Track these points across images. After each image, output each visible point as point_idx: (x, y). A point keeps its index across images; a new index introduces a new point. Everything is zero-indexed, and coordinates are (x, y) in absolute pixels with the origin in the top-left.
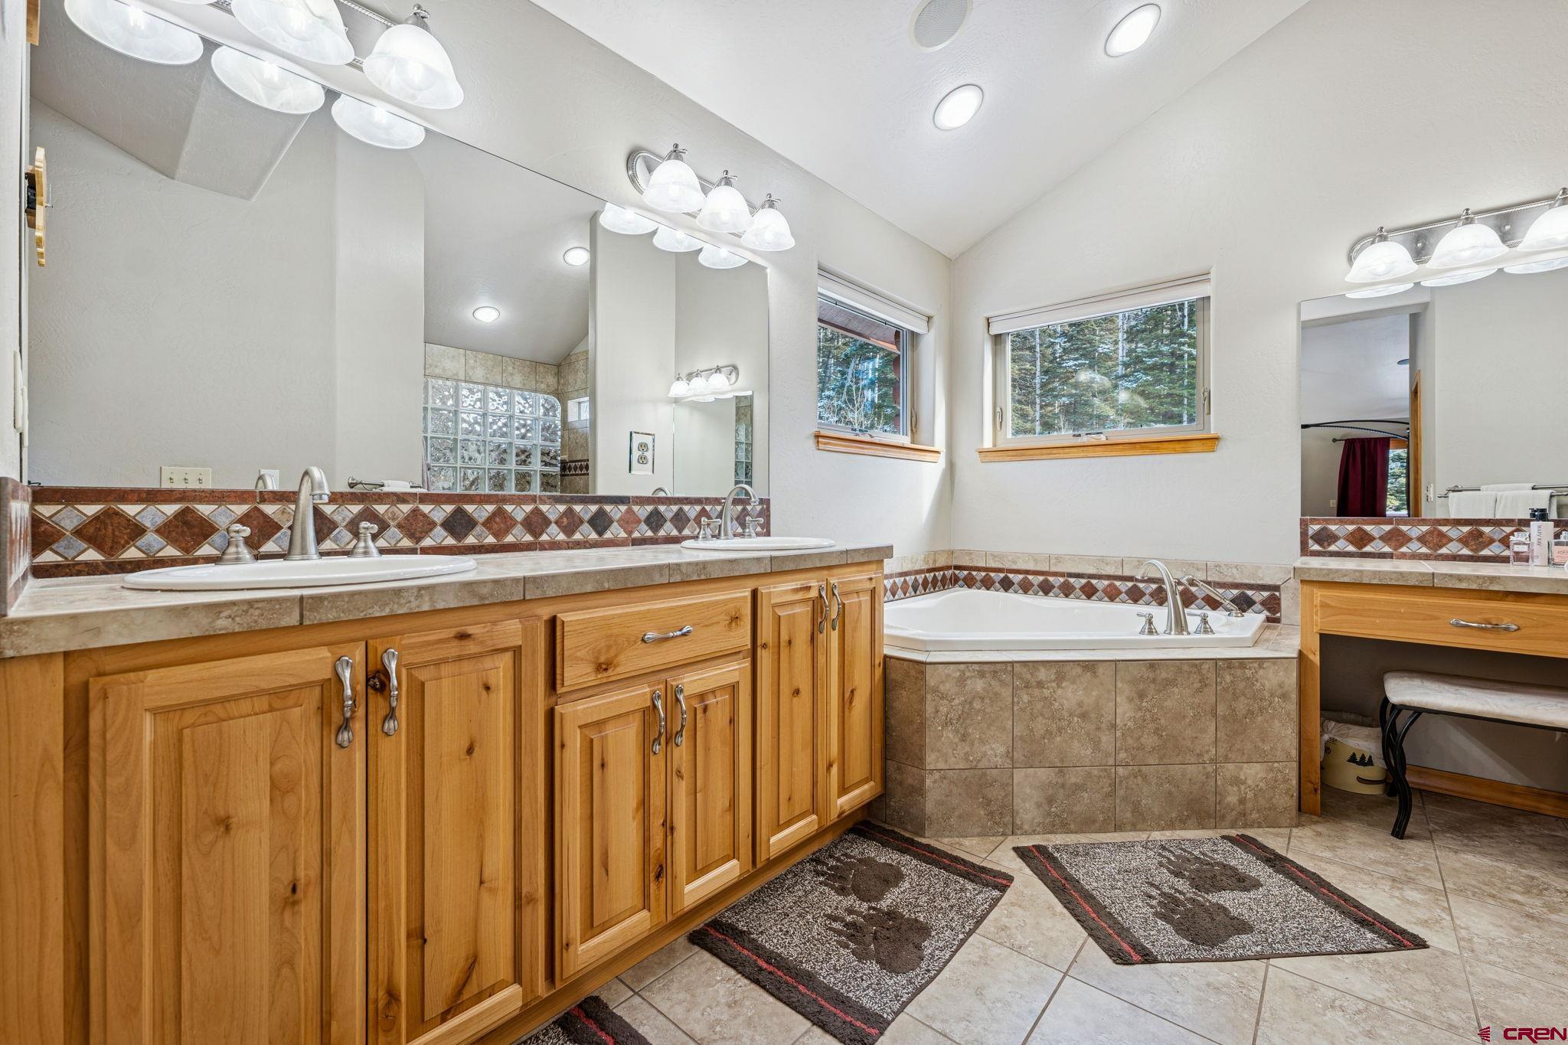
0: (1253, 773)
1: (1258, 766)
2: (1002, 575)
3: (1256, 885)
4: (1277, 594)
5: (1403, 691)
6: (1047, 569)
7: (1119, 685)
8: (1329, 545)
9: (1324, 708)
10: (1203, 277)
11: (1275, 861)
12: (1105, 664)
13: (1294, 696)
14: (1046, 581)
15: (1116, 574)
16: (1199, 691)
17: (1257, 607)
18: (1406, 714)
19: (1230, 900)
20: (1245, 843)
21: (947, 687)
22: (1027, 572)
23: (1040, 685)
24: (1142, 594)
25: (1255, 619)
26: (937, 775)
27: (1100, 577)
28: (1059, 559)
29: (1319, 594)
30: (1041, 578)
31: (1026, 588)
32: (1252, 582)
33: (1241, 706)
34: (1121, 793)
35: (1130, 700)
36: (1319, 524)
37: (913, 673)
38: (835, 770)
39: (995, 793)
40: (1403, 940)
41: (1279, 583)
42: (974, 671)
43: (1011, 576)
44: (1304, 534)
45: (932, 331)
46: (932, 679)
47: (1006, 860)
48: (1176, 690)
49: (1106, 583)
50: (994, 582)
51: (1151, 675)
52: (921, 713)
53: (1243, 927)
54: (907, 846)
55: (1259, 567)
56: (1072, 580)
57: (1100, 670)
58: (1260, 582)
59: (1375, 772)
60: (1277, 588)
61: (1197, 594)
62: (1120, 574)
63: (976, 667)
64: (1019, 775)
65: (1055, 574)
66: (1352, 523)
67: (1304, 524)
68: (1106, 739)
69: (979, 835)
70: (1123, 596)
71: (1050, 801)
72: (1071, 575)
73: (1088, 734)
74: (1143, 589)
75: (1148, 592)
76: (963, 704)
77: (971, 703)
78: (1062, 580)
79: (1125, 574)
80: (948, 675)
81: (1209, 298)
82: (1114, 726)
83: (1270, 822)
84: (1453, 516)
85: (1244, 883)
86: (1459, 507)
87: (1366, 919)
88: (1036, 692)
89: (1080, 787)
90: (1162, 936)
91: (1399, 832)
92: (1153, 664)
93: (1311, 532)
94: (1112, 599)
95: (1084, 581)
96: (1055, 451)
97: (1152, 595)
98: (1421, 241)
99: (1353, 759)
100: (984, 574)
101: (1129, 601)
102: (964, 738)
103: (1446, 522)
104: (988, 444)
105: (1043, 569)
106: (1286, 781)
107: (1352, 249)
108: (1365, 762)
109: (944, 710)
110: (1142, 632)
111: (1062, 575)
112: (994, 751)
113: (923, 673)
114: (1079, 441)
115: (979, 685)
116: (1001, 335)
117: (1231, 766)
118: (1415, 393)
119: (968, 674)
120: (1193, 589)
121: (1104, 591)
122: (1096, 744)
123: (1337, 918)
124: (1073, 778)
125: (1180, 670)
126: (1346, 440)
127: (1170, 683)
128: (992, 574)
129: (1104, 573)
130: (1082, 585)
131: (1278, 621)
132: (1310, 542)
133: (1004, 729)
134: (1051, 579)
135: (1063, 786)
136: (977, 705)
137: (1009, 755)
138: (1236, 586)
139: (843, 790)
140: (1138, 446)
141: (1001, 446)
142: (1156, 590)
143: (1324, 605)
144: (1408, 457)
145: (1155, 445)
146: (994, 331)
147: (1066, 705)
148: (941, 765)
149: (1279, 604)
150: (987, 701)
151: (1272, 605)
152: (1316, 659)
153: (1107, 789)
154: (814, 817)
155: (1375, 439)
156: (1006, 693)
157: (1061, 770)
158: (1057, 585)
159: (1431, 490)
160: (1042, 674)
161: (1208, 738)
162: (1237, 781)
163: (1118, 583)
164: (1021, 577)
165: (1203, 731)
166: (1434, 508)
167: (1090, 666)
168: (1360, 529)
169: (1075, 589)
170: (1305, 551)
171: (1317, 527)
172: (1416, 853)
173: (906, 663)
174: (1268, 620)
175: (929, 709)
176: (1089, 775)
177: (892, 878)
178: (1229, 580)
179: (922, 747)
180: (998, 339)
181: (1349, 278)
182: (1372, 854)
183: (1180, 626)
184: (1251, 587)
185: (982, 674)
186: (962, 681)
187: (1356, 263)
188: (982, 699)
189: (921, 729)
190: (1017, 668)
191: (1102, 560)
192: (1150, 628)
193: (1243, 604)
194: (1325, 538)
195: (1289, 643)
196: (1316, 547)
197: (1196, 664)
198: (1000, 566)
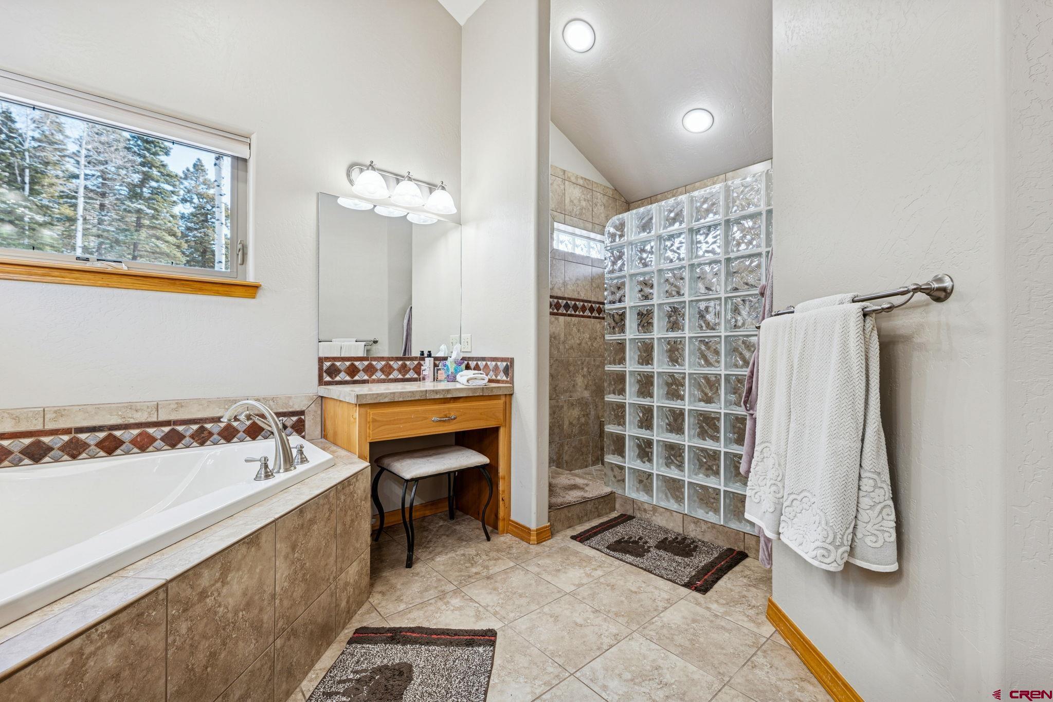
0: (352, 572)
1: (354, 565)
4: (303, 417)
6: (39, 428)
7: (278, 546)
8: (336, 376)
11: (396, 637)
12: (266, 529)
15: (150, 420)
16: (328, 519)
17: (288, 430)
23: (203, 595)
27: (125, 427)
29: (372, 412)
30: (28, 441)
32: (285, 410)
33: (349, 519)
34: (278, 667)
35: (287, 557)
36: (330, 361)
41: (304, 409)
42: (101, 636)
44: (321, 370)
48: (315, 527)
49: (136, 432)
55: (290, 398)
56: (82, 436)
57: (263, 538)
58: (291, 410)
60: (302, 413)
61: (239, 428)
62: (154, 419)
63: (107, 626)
66: (349, 360)
67: (321, 362)
68: (267, 617)
70: (159, 443)
72: (80, 430)
73: (252, 624)
74: (182, 432)
75: (188, 434)
78: (65, 438)
79: (160, 419)
88: (198, 609)
91: (409, 564)
93: (325, 368)
94: (144, 448)
95: (101, 435)
97: (192, 436)
101: (167, 447)
105: (32, 429)
107: (349, 168)
110: (257, 478)
111: (65, 432)
117: (343, 575)
119: (89, 649)
120: (235, 424)
122: (259, 630)
125: (317, 506)
127: (311, 522)
129: (132, 421)
130: (98, 440)
132: (325, 374)
140: (177, 282)
142: (197, 431)
143: (374, 421)
145: (199, 285)
147: (232, 603)
149: (304, 426)
151: (299, 427)
160: (205, 578)
163: (151, 431)
167: (254, 539)
168: (353, 364)
169: (89, 446)
170: (321, 382)
171: (328, 364)
176: (252, 674)
188: (117, 677)
190: (173, 589)
191: (131, 406)
192: (266, 472)
194: (333, 372)
196: (328, 379)
197: (327, 494)
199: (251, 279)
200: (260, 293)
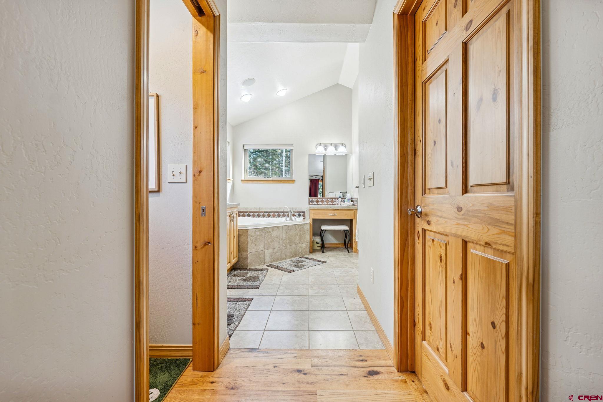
0: (303, 245)
1: (304, 244)
2: (248, 213)
3: (306, 261)
5: (324, 228)
6: (259, 211)
7: (283, 231)
9: (313, 235)
10: (292, 145)
11: (307, 258)
13: (309, 230)
14: (259, 214)
15: (275, 211)
16: (295, 231)
17: (302, 216)
18: (324, 231)
19: (303, 263)
20: (303, 257)
21: (253, 234)
22: (254, 212)
23: (270, 232)
24: (280, 215)
25: (302, 218)
26: (250, 254)
27: (271, 212)
28: (262, 208)
29: (312, 211)
30: (258, 213)
31: (254, 216)
33: (302, 233)
34: (283, 252)
35: (285, 233)
37: (245, 232)
38: (232, 253)
39: (261, 256)
40: (324, 262)
43: (250, 213)
44: (309, 201)
45: (229, 146)
46: (249, 232)
47: (265, 267)
48: (292, 231)
49: (273, 213)
50: (245, 215)
51: (288, 228)
52: (247, 241)
53: (305, 265)
54: (246, 269)
55: (301, 208)
56: (265, 213)
57: (280, 227)
58: (302, 211)
59: (319, 245)
60: (305, 212)
64: (266, 251)
65: (261, 212)
66: (316, 199)
67: (309, 199)
68: (281, 242)
69: (259, 265)
70: (276, 216)
71: (271, 256)
72: (265, 212)
73: (278, 241)
76: (255, 237)
77: (257, 237)
78: (263, 213)
79: (277, 211)
80: (253, 231)
81: (293, 150)
82: (282, 239)
83: (306, 255)
84: (330, 197)
85: (304, 261)
86: (331, 196)
87: (319, 261)
88: (269, 233)
89: (277, 252)
90: (295, 269)
91: (323, 252)
92: (288, 226)
94: (274, 217)
95: (268, 213)
96: (261, 181)
97: (282, 215)
98: (326, 147)
99: (316, 243)
100: (242, 213)
102: (256, 245)
103: (329, 198)
104: (243, 179)
105: (258, 211)
106: (308, 246)
107: (316, 146)
108: (318, 243)
109: (252, 239)
111: (263, 212)
112: (261, 247)
113: (248, 231)
114: (266, 179)
115: (258, 233)
116: (246, 149)
117: (300, 244)
118: (324, 170)
119: (256, 231)
121: (272, 215)
122: (279, 243)
123: (316, 262)
124: (275, 250)
125: (292, 227)
126: (311, 179)
127: (291, 229)
128: (245, 213)
129: (272, 211)
131: (305, 219)
132: (310, 202)
133: (263, 242)
134: (260, 213)
135: (274, 253)
136: (258, 237)
137: (264, 247)
138: (298, 212)
139: (233, 259)
140: (279, 181)
141: (246, 179)
143: (313, 213)
144: (323, 184)
145: (283, 181)
146: (245, 148)
147: (274, 236)
148: (251, 251)
150: (260, 236)
151: (304, 216)
152: (312, 224)
153: (281, 252)
154: (230, 264)
155: (316, 180)
156: (264, 234)
157: (273, 249)
158: (261, 215)
159: (326, 193)
160: (270, 230)
161: (297, 240)
162: (301, 247)
163: (275, 213)
164: (252, 213)
165: (296, 238)
166: (327, 196)
167: (278, 227)
168: (317, 200)
170: (309, 204)
171: (311, 199)
172: (325, 254)
173: (243, 230)
174: (304, 219)
175: (249, 239)
176: (278, 249)
177: (247, 274)
178: (297, 211)
179: (247, 248)
180: (245, 150)
181: (316, 152)
182: (320, 255)
183: (291, 219)
184: (300, 212)
185: (259, 231)
186: (255, 232)
187: (317, 149)
188: (259, 236)
189: (247, 244)
190: (266, 229)
191: (272, 208)
192: (286, 220)
193: (300, 215)
194: (312, 202)
195: (308, 221)
196: (311, 203)
197: (295, 225)
198: (247, 211)
199: (294, 179)
200: (295, 182)
